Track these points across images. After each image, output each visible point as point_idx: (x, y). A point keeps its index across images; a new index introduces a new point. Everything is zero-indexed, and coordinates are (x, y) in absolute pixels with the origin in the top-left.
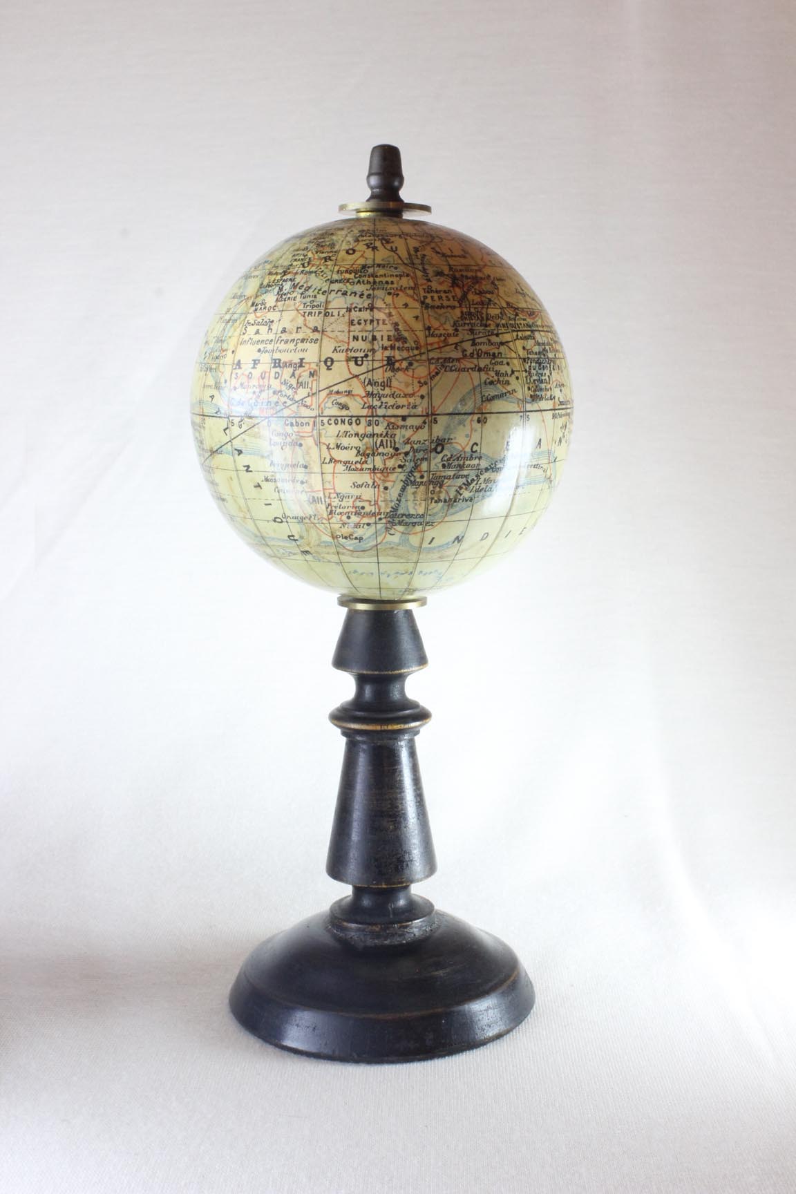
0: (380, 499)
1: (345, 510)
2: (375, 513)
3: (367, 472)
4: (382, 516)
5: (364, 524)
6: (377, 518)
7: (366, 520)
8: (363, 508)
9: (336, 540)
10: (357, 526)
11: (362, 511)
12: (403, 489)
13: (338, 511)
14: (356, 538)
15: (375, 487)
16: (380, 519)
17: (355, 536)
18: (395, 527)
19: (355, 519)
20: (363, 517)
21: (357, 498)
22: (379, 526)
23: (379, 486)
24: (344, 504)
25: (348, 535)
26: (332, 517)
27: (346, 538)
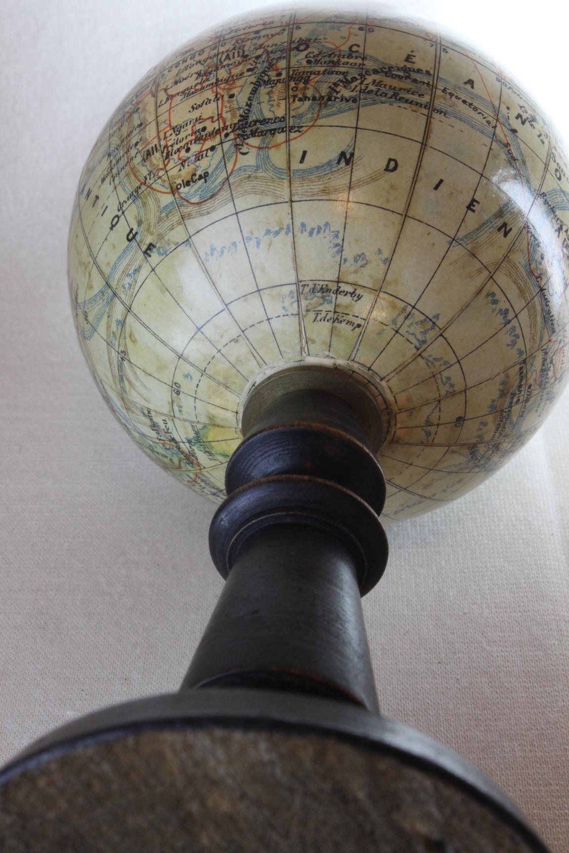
0: (225, 110)
1: (182, 144)
2: (219, 130)
3: (208, 88)
4: (229, 130)
5: (207, 150)
6: (223, 134)
7: (209, 144)
8: (204, 129)
9: (177, 196)
10: (199, 157)
11: (203, 133)
12: (254, 92)
13: (176, 147)
14: (200, 177)
15: (218, 100)
16: (227, 135)
17: (198, 173)
18: (247, 141)
19: (195, 148)
20: (205, 140)
21: (196, 121)
22: (226, 146)
23: (223, 96)
24: (182, 135)
25: (189, 178)
26: (169, 162)
27: (188, 184)
